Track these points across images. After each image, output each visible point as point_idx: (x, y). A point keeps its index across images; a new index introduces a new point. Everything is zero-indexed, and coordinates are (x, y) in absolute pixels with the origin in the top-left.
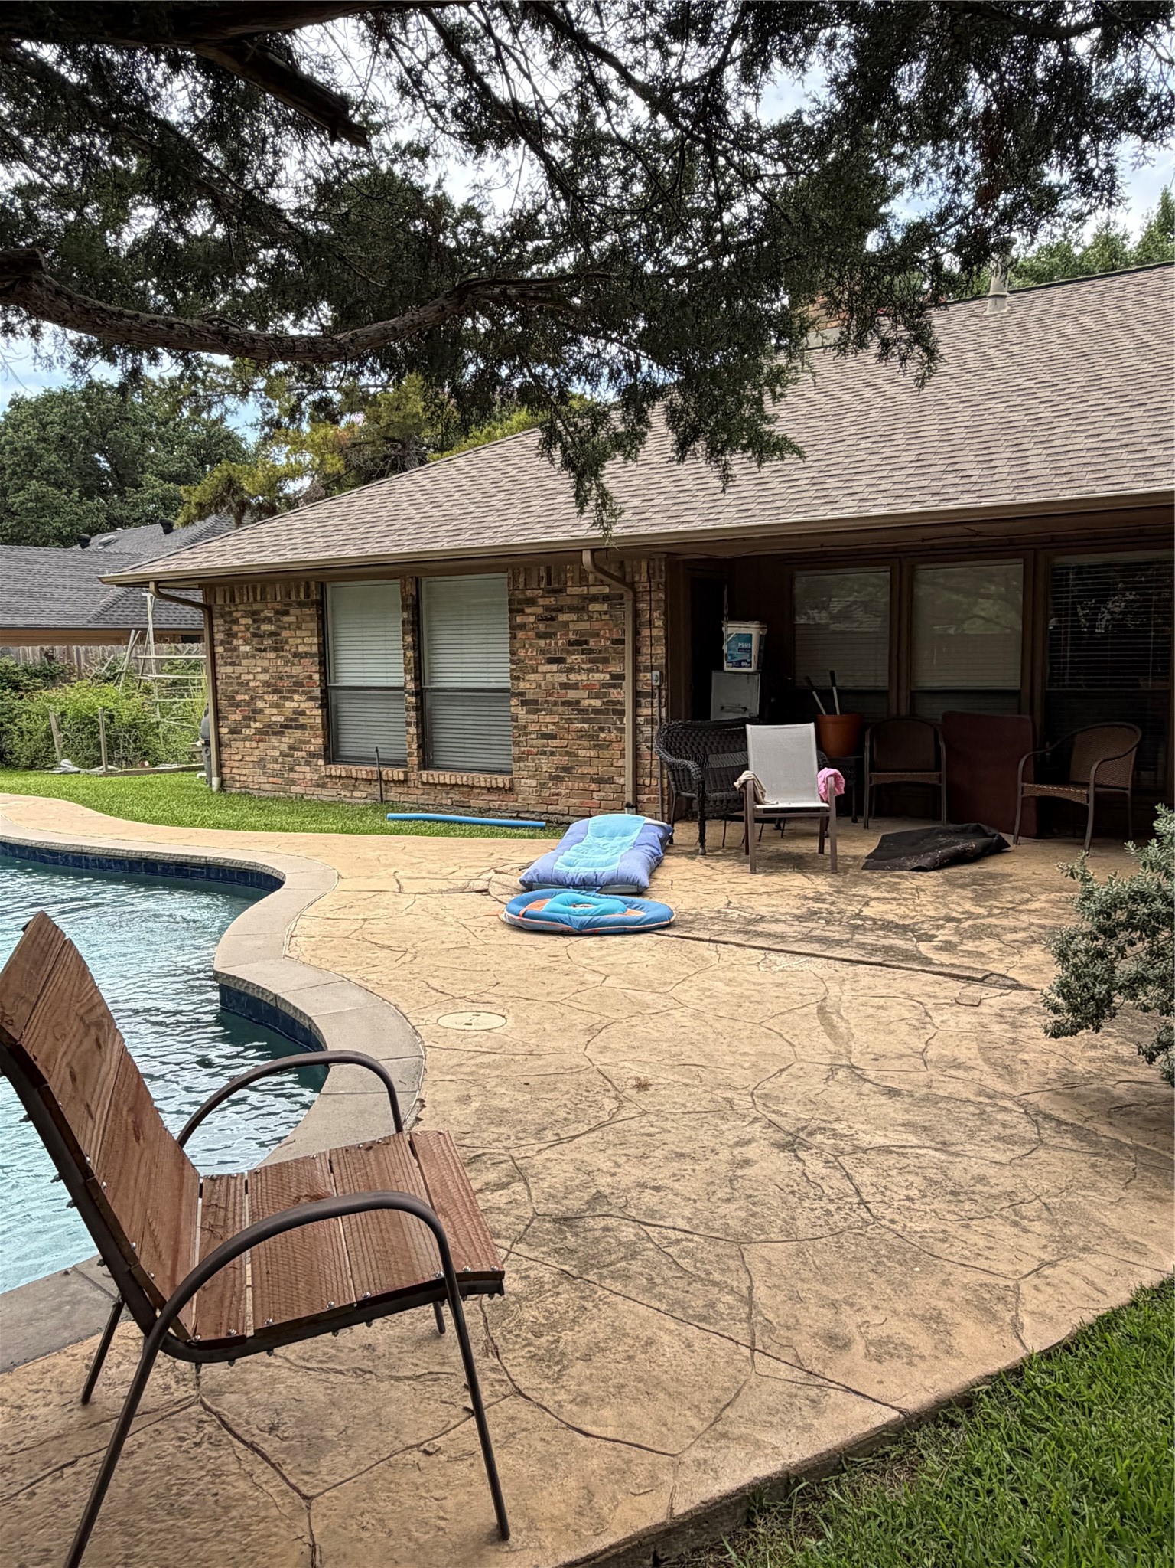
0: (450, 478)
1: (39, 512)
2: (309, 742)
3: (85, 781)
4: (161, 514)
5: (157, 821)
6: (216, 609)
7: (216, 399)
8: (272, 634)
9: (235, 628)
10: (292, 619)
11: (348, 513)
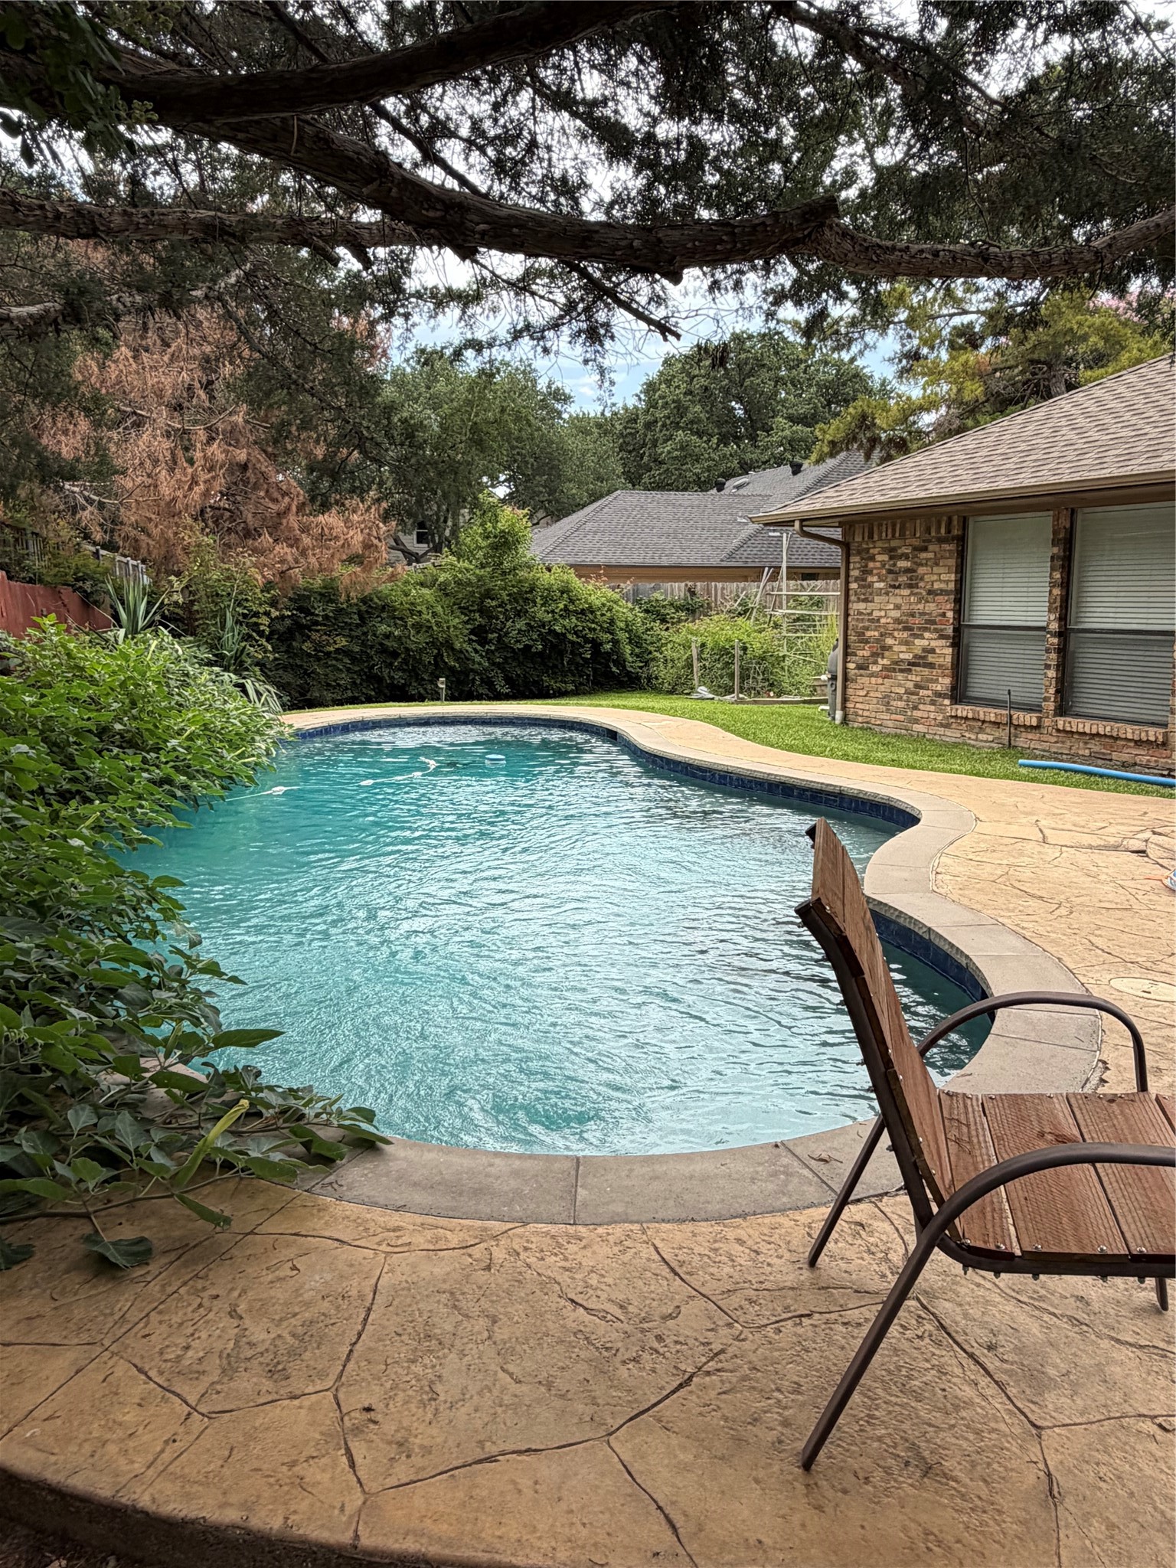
0: (1119, 397)
1: (682, 460)
2: (937, 681)
3: (720, 707)
4: (788, 455)
5: (790, 748)
6: (854, 546)
7: (856, 335)
8: (907, 571)
9: (871, 565)
10: (931, 555)
11: (998, 443)
